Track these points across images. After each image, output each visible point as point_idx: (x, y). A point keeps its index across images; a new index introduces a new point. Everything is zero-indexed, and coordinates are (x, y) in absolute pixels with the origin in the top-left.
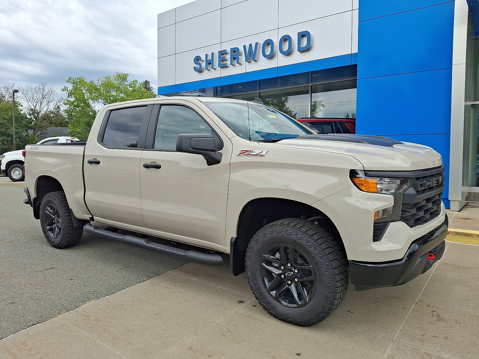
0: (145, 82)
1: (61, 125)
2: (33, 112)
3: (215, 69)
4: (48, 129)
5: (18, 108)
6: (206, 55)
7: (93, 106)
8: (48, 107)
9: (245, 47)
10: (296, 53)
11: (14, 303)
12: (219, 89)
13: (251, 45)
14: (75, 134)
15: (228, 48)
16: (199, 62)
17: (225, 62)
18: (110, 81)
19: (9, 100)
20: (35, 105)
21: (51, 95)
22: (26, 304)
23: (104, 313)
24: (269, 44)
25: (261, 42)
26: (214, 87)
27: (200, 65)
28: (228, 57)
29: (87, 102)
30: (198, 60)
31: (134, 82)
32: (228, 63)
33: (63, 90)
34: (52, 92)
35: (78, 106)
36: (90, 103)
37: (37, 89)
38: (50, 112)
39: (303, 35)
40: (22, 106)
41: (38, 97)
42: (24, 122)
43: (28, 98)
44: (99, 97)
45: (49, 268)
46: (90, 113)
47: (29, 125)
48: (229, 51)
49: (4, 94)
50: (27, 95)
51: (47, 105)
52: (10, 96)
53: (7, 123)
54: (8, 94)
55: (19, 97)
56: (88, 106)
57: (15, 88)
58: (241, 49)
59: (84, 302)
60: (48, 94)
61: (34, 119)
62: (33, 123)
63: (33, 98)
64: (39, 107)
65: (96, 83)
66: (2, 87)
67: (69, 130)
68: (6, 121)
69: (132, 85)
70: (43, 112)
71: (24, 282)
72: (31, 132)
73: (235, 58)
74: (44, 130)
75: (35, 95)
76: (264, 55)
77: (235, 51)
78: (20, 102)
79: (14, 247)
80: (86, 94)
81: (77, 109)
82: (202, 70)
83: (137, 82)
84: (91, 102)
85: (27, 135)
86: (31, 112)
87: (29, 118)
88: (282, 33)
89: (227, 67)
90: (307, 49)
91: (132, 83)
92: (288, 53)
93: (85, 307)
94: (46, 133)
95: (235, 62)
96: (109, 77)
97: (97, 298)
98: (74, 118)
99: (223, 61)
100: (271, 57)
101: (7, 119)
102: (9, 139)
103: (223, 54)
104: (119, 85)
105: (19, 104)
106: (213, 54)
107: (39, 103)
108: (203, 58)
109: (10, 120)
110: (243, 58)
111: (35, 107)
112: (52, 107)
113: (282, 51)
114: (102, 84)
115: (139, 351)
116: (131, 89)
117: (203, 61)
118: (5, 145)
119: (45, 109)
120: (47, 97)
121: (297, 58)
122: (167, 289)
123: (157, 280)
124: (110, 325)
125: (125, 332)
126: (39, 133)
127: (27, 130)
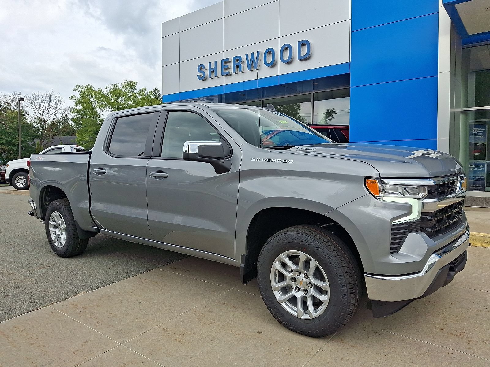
0: (155, 90)
1: (68, 133)
2: (40, 120)
3: (218, 77)
4: (54, 137)
5: (25, 116)
6: (210, 63)
7: (101, 114)
8: (55, 116)
9: (247, 55)
10: (297, 62)
11: (10, 295)
12: (224, 97)
13: (252, 54)
14: (83, 143)
15: (230, 56)
16: (203, 70)
17: (228, 71)
18: (118, 89)
19: (15, 109)
20: (42, 114)
21: (58, 104)
22: (21, 296)
23: (92, 302)
24: (270, 53)
25: (263, 51)
26: (219, 95)
27: (204, 73)
28: (231, 65)
29: (95, 110)
30: (202, 69)
31: (142, 90)
32: (231, 71)
33: (70, 99)
34: (59, 100)
35: (85, 115)
36: (98, 112)
37: (44, 98)
38: (57, 121)
39: (303, 44)
40: (28, 114)
41: (45, 106)
42: (31, 131)
43: (34, 107)
44: (107, 105)
45: (45, 266)
46: (98, 122)
47: (36, 134)
48: (231, 59)
49: (10, 103)
50: (33, 103)
51: (53, 114)
52: (16, 105)
53: (13, 132)
54: (15, 103)
55: (25, 106)
56: (96, 114)
57: (22, 96)
58: (244, 58)
59: (75, 294)
60: (55, 102)
61: (41, 128)
62: (39, 132)
63: (39, 106)
64: (46, 116)
65: (104, 91)
66: (8, 96)
67: (76, 139)
68: (11, 130)
69: (141, 93)
70: (50, 121)
71: (20, 278)
72: (37, 141)
73: (237, 67)
74: (51, 139)
75: (42, 104)
76: (266, 64)
77: (237, 59)
78: (27, 110)
79: (14, 249)
80: (94, 103)
81: (85, 118)
82: (205, 78)
83: (146, 90)
84: (99, 110)
85: (34, 145)
86: (37, 121)
87: (35, 126)
88: (283, 42)
89: (230, 75)
90: (307, 58)
91: (141, 91)
92: (289, 62)
93: (76, 298)
94: (53, 142)
95: (238, 70)
96: (117, 85)
97: (88, 290)
98: (82, 127)
99: (226, 69)
100: (272, 65)
101: (13, 128)
102: (15, 148)
103: (226, 63)
104: (127, 93)
105: (26, 113)
106: (216, 62)
107: (46, 112)
108: (207, 66)
109: (16, 130)
110: (245, 66)
111: (42, 116)
112: (59, 116)
113: (283, 60)
114: (110, 92)
115: (119, 331)
116: (139, 97)
117: (207, 69)
118: (11, 154)
119: (52, 118)
120: (54, 105)
121: (298, 67)
122: (153, 282)
123: (145, 275)
124: (95, 312)
125: (109, 317)
126: (45, 142)
127: (33, 139)
